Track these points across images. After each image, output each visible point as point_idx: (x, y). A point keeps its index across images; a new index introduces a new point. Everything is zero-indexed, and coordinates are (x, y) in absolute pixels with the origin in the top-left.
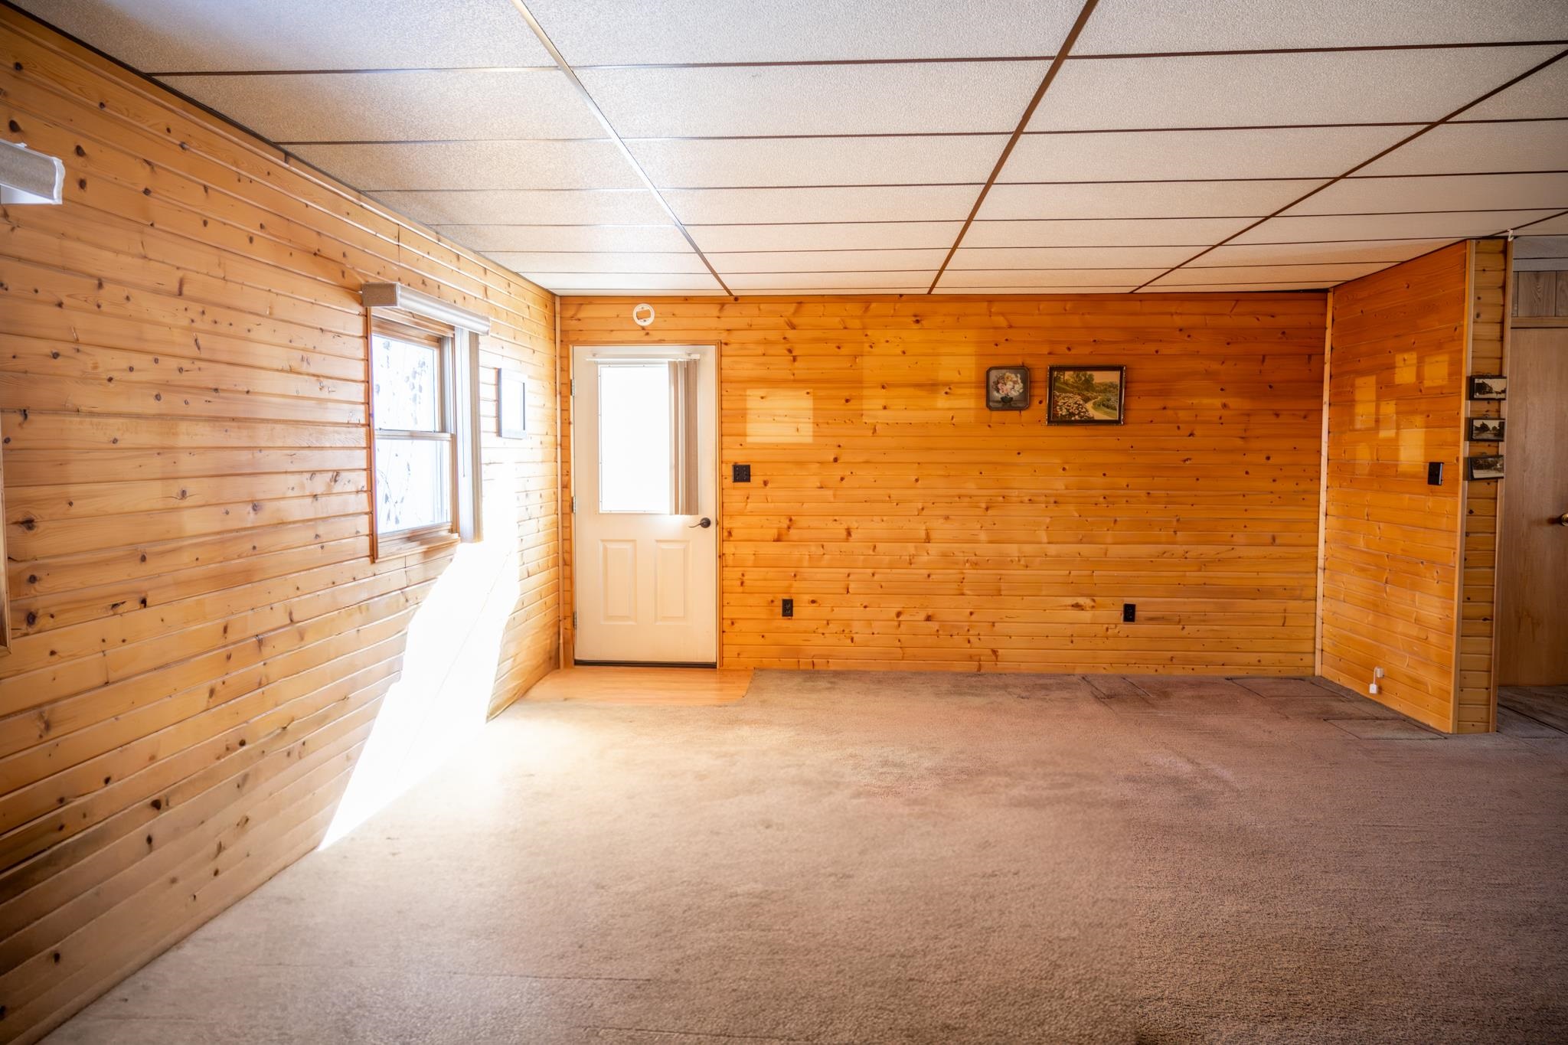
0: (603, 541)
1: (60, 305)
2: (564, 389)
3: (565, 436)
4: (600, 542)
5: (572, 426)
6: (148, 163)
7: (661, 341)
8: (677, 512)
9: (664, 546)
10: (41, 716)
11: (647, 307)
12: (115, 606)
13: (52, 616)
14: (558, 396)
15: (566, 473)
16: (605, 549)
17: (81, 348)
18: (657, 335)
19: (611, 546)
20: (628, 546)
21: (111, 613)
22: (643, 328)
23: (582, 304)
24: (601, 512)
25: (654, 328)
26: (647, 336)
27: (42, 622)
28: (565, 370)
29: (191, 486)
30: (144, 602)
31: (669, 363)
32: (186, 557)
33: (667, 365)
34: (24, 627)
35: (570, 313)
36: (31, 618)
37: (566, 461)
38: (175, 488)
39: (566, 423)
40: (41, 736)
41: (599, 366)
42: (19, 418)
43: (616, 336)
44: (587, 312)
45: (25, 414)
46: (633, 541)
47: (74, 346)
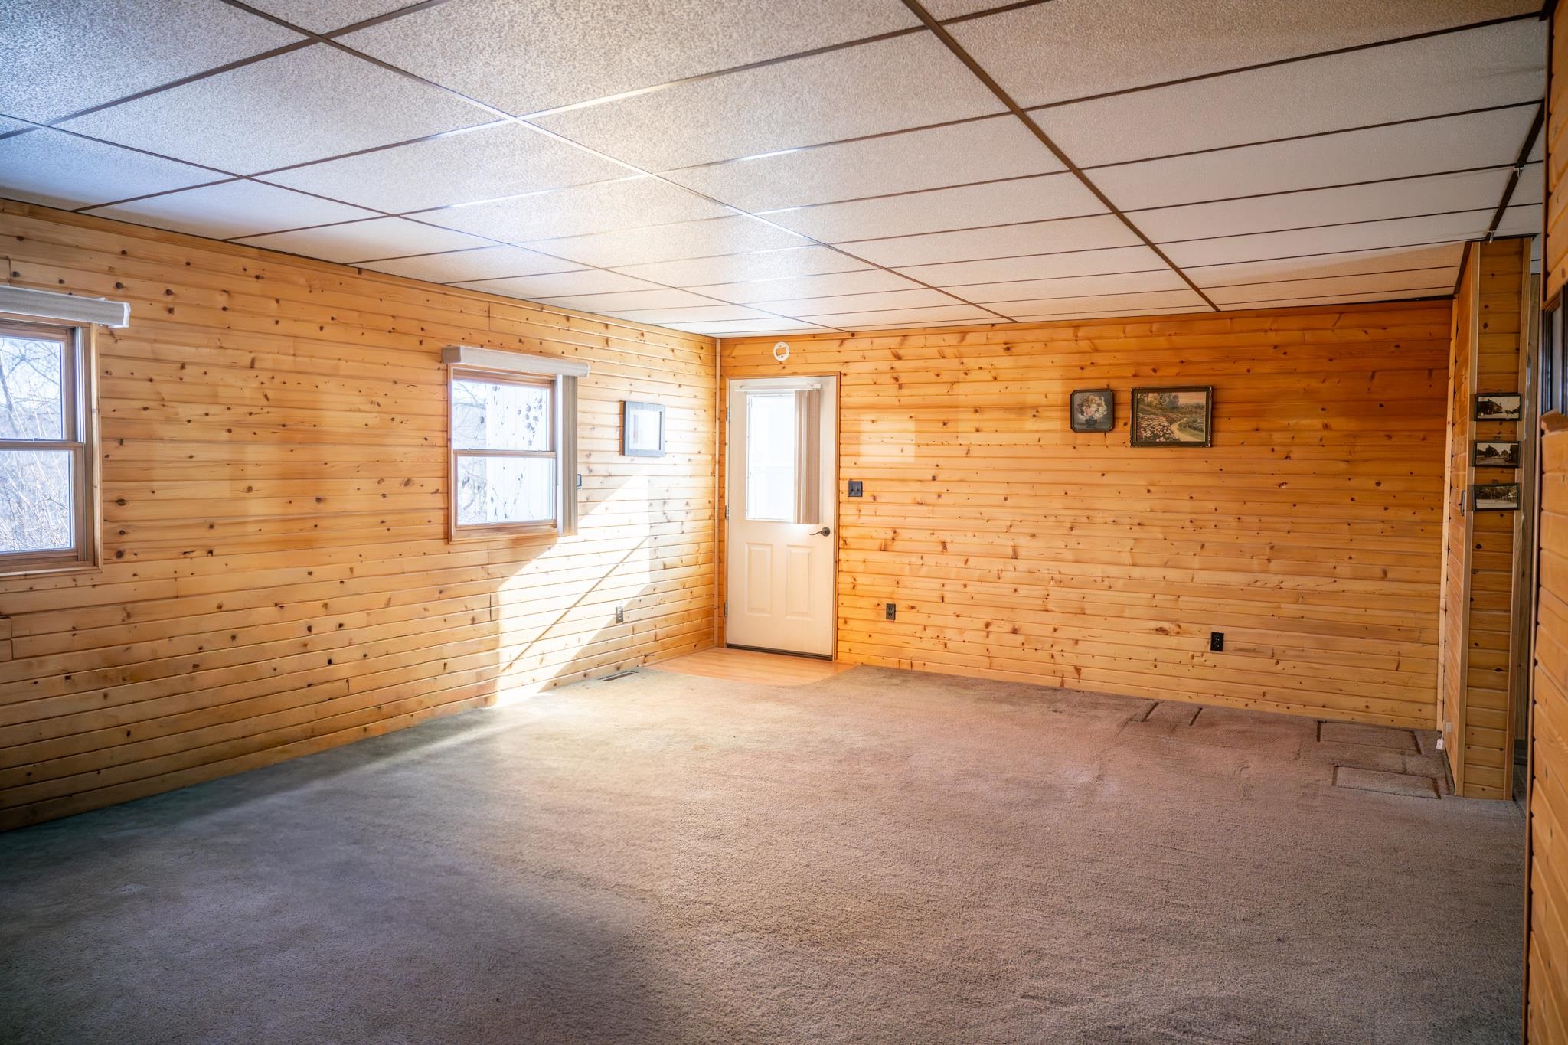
0: (748, 544)
1: (151, 380)
2: (721, 415)
3: (722, 454)
4: (746, 545)
5: (727, 447)
6: (226, 292)
7: (794, 374)
8: (799, 522)
9: (794, 550)
10: (125, 609)
11: (784, 345)
12: (185, 553)
13: (136, 554)
14: (717, 422)
15: (722, 486)
16: (750, 551)
17: (166, 404)
18: (788, 370)
19: (754, 548)
20: (768, 549)
21: (182, 556)
22: (781, 363)
23: (736, 345)
24: (746, 519)
25: (789, 362)
26: (783, 370)
27: (126, 557)
28: (723, 400)
29: (255, 485)
30: (211, 552)
31: (796, 391)
32: (251, 528)
33: (794, 394)
34: (114, 559)
35: (727, 352)
36: (120, 554)
37: (722, 476)
38: (245, 485)
39: (723, 444)
40: (123, 621)
41: (748, 396)
42: (116, 444)
43: (761, 370)
44: (738, 351)
45: (121, 442)
46: (771, 545)
47: (162, 403)
